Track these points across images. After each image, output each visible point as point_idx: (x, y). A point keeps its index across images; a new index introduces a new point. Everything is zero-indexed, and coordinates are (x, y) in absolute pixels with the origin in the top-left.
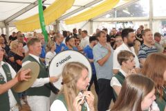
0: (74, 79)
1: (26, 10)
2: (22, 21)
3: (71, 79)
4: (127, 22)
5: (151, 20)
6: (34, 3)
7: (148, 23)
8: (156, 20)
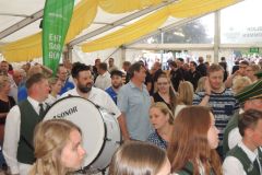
0: (55, 146)
1: (18, 27)
2: (13, 43)
3: (50, 147)
4: (180, 52)
5: (218, 48)
6: (32, 17)
7: (212, 53)
8: (225, 49)
